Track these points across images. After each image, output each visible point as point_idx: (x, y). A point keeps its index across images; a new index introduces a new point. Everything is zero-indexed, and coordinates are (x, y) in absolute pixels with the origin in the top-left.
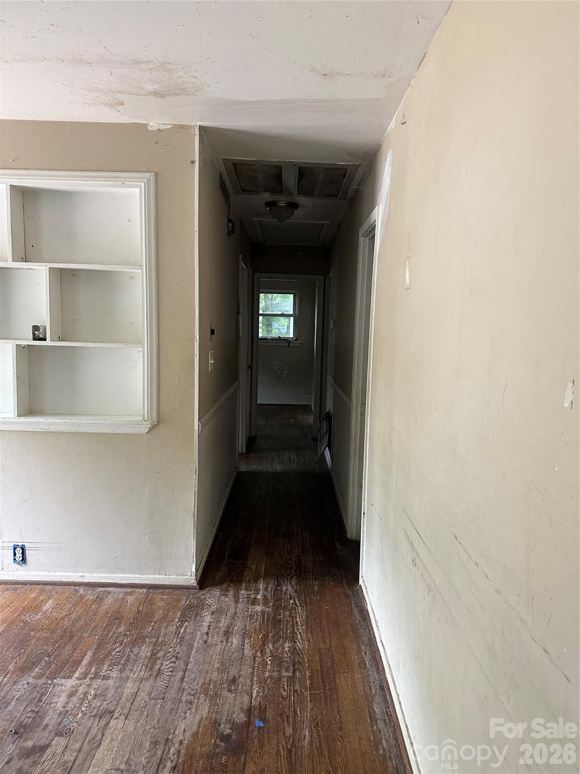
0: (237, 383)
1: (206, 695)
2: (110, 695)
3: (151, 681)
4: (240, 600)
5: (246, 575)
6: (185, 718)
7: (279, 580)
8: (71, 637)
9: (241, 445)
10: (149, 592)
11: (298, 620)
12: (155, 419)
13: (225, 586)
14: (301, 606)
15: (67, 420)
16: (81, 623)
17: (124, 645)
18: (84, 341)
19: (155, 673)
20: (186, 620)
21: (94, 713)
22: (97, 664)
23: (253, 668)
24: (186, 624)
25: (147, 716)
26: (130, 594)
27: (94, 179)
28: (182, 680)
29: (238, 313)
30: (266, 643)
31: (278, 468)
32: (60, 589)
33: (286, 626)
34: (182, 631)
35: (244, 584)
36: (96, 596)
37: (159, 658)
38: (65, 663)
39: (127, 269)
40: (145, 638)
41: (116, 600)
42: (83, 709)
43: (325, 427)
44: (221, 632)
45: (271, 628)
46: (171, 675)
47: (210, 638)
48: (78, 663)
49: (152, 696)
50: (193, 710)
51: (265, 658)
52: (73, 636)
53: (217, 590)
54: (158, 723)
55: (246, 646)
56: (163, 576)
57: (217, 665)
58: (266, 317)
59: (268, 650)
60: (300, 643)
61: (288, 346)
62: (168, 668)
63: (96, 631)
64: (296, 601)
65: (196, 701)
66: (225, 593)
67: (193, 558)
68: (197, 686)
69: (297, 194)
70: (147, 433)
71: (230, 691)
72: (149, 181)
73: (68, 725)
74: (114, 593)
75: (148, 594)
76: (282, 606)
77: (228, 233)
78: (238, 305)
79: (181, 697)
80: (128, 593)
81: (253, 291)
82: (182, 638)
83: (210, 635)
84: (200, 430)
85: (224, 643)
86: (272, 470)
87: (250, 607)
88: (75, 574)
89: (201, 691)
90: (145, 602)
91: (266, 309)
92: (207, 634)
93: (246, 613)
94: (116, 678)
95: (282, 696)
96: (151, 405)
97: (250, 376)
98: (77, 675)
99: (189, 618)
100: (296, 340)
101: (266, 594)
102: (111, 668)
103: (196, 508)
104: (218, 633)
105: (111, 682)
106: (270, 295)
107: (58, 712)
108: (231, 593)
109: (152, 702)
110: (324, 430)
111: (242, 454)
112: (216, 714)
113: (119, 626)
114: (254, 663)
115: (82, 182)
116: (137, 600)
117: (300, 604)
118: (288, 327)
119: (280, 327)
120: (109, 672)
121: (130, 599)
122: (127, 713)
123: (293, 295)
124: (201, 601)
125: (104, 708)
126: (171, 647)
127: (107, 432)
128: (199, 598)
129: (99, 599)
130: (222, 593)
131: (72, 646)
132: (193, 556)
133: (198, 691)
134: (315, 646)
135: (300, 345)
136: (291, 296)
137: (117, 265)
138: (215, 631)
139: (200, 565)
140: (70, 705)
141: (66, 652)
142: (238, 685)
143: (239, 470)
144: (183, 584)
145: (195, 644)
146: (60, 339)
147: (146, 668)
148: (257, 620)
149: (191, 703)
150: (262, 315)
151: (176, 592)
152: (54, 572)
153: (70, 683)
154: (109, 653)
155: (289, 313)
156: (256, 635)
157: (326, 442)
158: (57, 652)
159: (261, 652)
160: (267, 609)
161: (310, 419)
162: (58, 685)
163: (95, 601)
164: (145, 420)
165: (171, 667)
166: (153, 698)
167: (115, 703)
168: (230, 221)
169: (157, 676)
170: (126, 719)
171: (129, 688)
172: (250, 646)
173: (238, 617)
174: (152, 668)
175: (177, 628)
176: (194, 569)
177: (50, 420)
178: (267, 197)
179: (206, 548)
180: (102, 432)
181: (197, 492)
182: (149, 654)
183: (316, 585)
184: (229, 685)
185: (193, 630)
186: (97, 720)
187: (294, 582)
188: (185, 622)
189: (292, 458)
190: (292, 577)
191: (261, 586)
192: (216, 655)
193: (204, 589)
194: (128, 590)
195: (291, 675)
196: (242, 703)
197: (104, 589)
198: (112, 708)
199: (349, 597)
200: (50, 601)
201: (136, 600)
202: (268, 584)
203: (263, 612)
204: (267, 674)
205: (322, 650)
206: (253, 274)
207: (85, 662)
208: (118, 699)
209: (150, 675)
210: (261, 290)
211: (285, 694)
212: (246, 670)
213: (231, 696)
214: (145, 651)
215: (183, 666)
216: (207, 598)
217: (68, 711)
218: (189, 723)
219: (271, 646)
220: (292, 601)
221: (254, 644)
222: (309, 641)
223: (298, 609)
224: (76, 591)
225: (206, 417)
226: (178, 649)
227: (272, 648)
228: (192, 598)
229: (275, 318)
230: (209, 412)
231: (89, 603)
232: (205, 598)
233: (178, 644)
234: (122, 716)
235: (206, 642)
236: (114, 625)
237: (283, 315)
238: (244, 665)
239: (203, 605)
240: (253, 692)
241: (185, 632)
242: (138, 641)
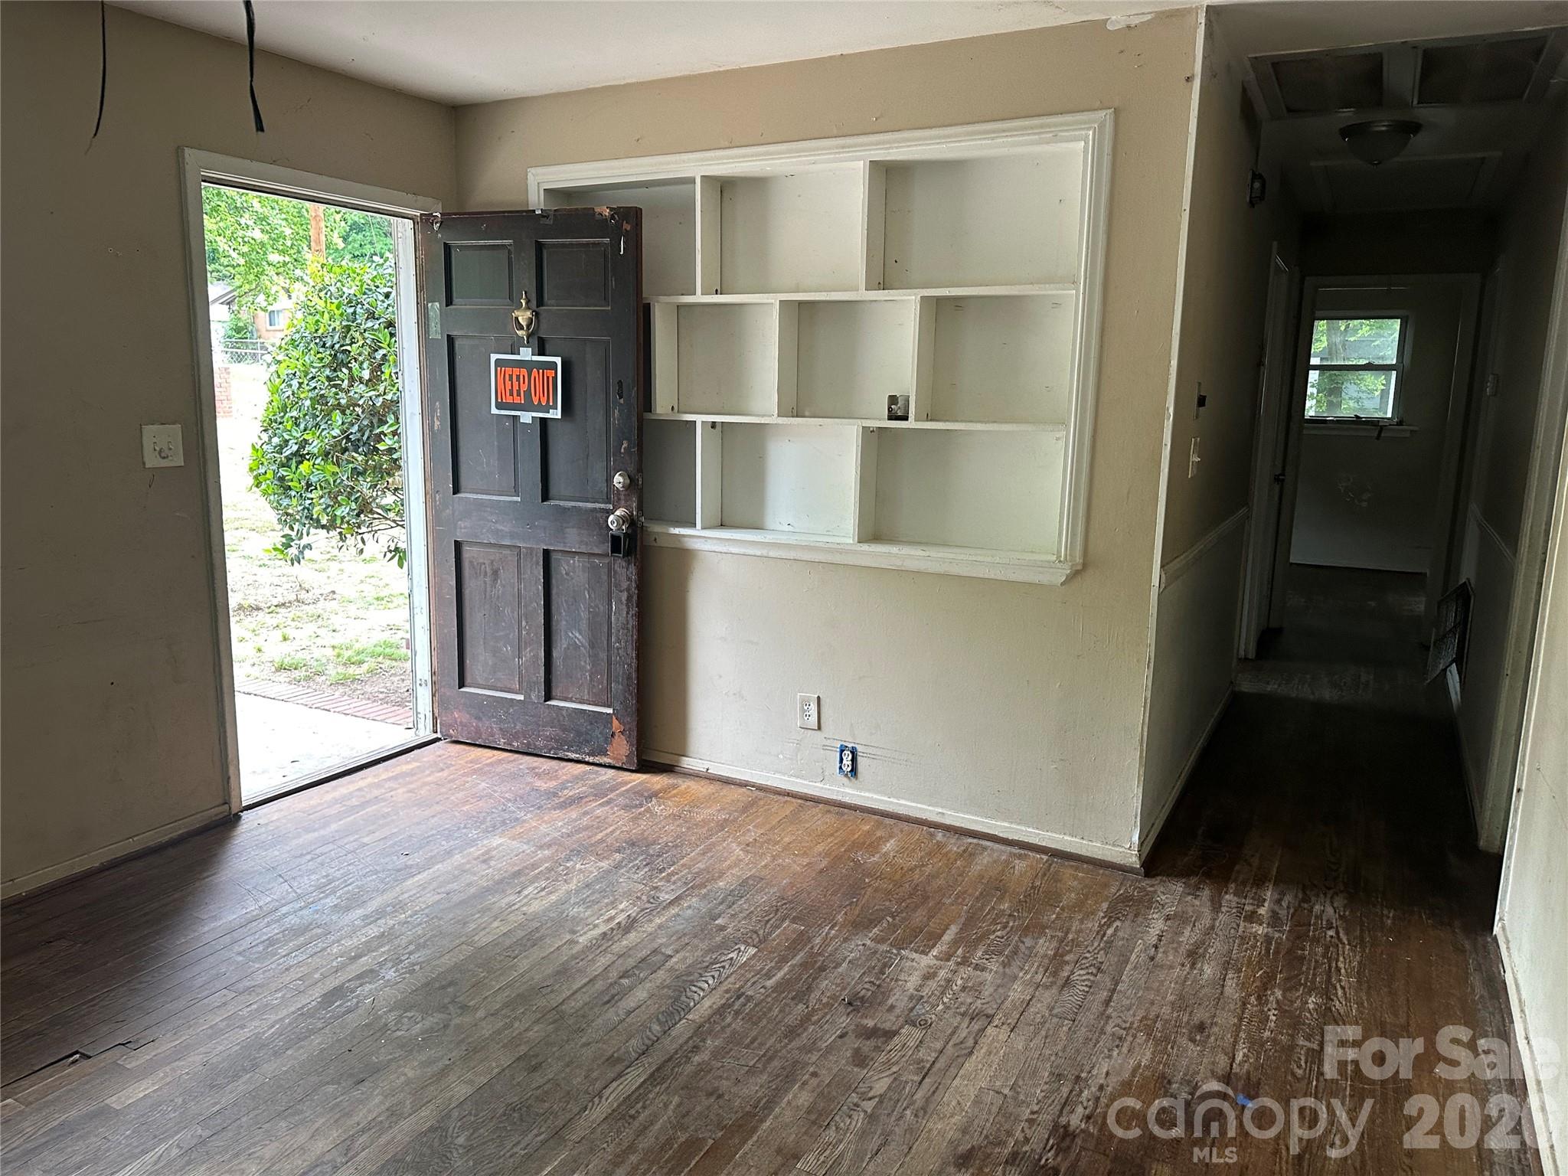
0: (1244, 510)
1: (1149, 1035)
2: (987, 993)
3: (1054, 990)
4: (1224, 909)
5: (1238, 872)
6: (1110, 1057)
7: (1308, 892)
8: (926, 898)
9: (1245, 641)
10: (1053, 861)
11: (1341, 965)
12: (1079, 560)
13: (1193, 880)
14: (1349, 944)
15: (934, 553)
16: (940, 882)
17: (1008, 929)
18: (966, 421)
19: (1060, 982)
20: (1118, 918)
21: (962, 1010)
22: (965, 946)
23: (1241, 1019)
24: (1118, 923)
25: (1046, 1037)
26: (1020, 857)
27: (1004, 134)
28: (1107, 1002)
29: (1260, 364)
30: (1269, 986)
31: (1327, 694)
32: (905, 826)
33: (1314, 969)
34: (1110, 932)
35: (1233, 885)
36: (962, 848)
37: (1067, 963)
38: (917, 932)
39: (1051, 290)
40: (1044, 927)
41: (995, 862)
42: (945, 1000)
43: (1451, 618)
44: (1182, 950)
45: (1283, 966)
46: (1087, 992)
47: (1160, 955)
48: (935, 938)
49: (1055, 1012)
50: (1125, 1050)
51: (1266, 1009)
52: (928, 897)
53: (1179, 884)
54: (1064, 1049)
55: (1228, 983)
56: (1077, 840)
57: (1170, 998)
58: (1328, 373)
59: (1271, 999)
60: (1341, 1003)
61: (1379, 437)
62: (1084, 981)
63: (964, 899)
64: (1341, 935)
65: (1130, 1038)
66: (1195, 890)
67: (1136, 818)
68: (1134, 1017)
69: (1418, 103)
70: (1062, 584)
71: (1193, 1040)
72: (1102, 126)
73: (923, 1014)
74: (992, 849)
75: (1051, 865)
76: (1308, 936)
77: (1251, 201)
78: (1262, 348)
79: (1104, 1026)
80: (1015, 855)
81: (1299, 317)
82: (1110, 943)
83: (1161, 950)
84: (1163, 586)
85: (1187, 968)
86: (1312, 697)
87: (1242, 924)
88: (930, 808)
89: (1138, 1027)
90: (1045, 875)
91: (1330, 353)
92: (1156, 947)
93: (1232, 931)
94: (996, 972)
95: (1293, 1074)
96: (1074, 535)
97: (1276, 498)
98: (935, 952)
99: (1123, 915)
100: (1400, 423)
101: (1277, 910)
102: (988, 957)
103: (1146, 729)
104: (1176, 950)
105: (988, 976)
106: (1342, 325)
107: (909, 993)
108: (1206, 893)
109: (1055, 1020)
110: (1450, 624)
111: (1246, 659)
112: (1164, 1066)
113: (1001, 899)
114: (1243, 1013)
115: (984, 142)
116: (1031, 869)
117: (1348, 940)
118: (1384, 394)
119: (1361, 395)
120: (984, 961)
121: (1020, 865)
122: (1013, 1024)
123: (1399, 320)
124: (1147, 895)
125: (977, 1007)
126: (1088, 951)
127: (996, 577)
128: (1143, 889)
129: (969, 855)
130: (1187, 891)
131: (926, 911)
132: (1136, 815)
133: (1135, 1026)
134: (1374, 1015)
135: (1408, 435)
136: (1396, 324)
137: (1032, 283)
138: (1171, 946)
139: (1147, 836)
140: (925, 992)
141: (919, 917)
142: (1209, 1036)
143: (1237, 689)
144: (1115, 861)
145: (1134, 956)
146: (929, 418)
147: (1046, 971)
148: (1254, 947)
149: (1120, 1038)
150: (1315, 367)
151: (1101, 871)
152: (898, 798)
153: (926, 961)
154: (985, 936)
155: (1389, 362)
156: (1249, 971)
157: (1452, 653)
158: (904, 914)
159: (1259, 998)
160: (1277, 935)
161: (1418, 605)
162: (907, 958)
163: (961, 856)
164: (1060, 561)
165: (1089, 980)
166: (1056, 1016)
167: (995, 1006)
168: (1256, 176)
169: (1063, 987)
170: (1011, 1031)
171: (1017, 992)
172: (1237, 985)
173: (1216, 935)
174: (1055, 974)
175: (1100, 926)
176: (1136, 838)
177: (906, 550)
178: (1347, 116)
179: (1161, 811)
180: (986, 576)
181: (1149, 701)
182: (1050, 953)
183: (1388, 917)
184: (1191, 1032)
185: (1130, 935)
186: (967, 1020)
187: (1339, 902)
188: (1114, 921)
189: (1363, 679)
190: (1336, 894)
191: (1269, 894)
192: (1170, 983)
193: (1154, 876)
194: (1016, 850)
195: (1316, 1047)
196: (1213, 1063)
197: (975, 841)
198: (990, 1012)
199: (1463, 951)
200: (892, 841)
201: (1029, 869)
202: (1283, 894)
203: (1268, 939)
204: (1267, 1034)
205: (1388, 1026)
206: (1302, 281)
207: (947, 937)
208: (999, 1001)
209: (1053, 983)
210: (1318, 313)
211: (1299, 1072)
212: (1226, 1018)
213: (1193, 1050)
214: (1045, 946)
215: (1109, 984)
216: (1159, 892)
217: (922, 997)
218: (1117, 1066)
219: (1279, 994)
220: (1331, 933)
221: (1243, 983)
222: (1360, 1004)
223: (1343, 948)
224: (932, 835)
225: (1176, 565)
226: (1101, 957)
227: (1280, 997)
228: (1130, 887)
229: (1351, 375)
230: (1182, 557)
231: (952, 856)
232: (1155, 892)
233: (1101, 949)
234: (1004, 1026)
235: (1152, 959)
236: (994, 896)
237: (1369, 367)
238: (1223, 1009)
239: (1151, 902)
240: (1237, 1053)
241: (1114, 935)
242: (1036, 928)
